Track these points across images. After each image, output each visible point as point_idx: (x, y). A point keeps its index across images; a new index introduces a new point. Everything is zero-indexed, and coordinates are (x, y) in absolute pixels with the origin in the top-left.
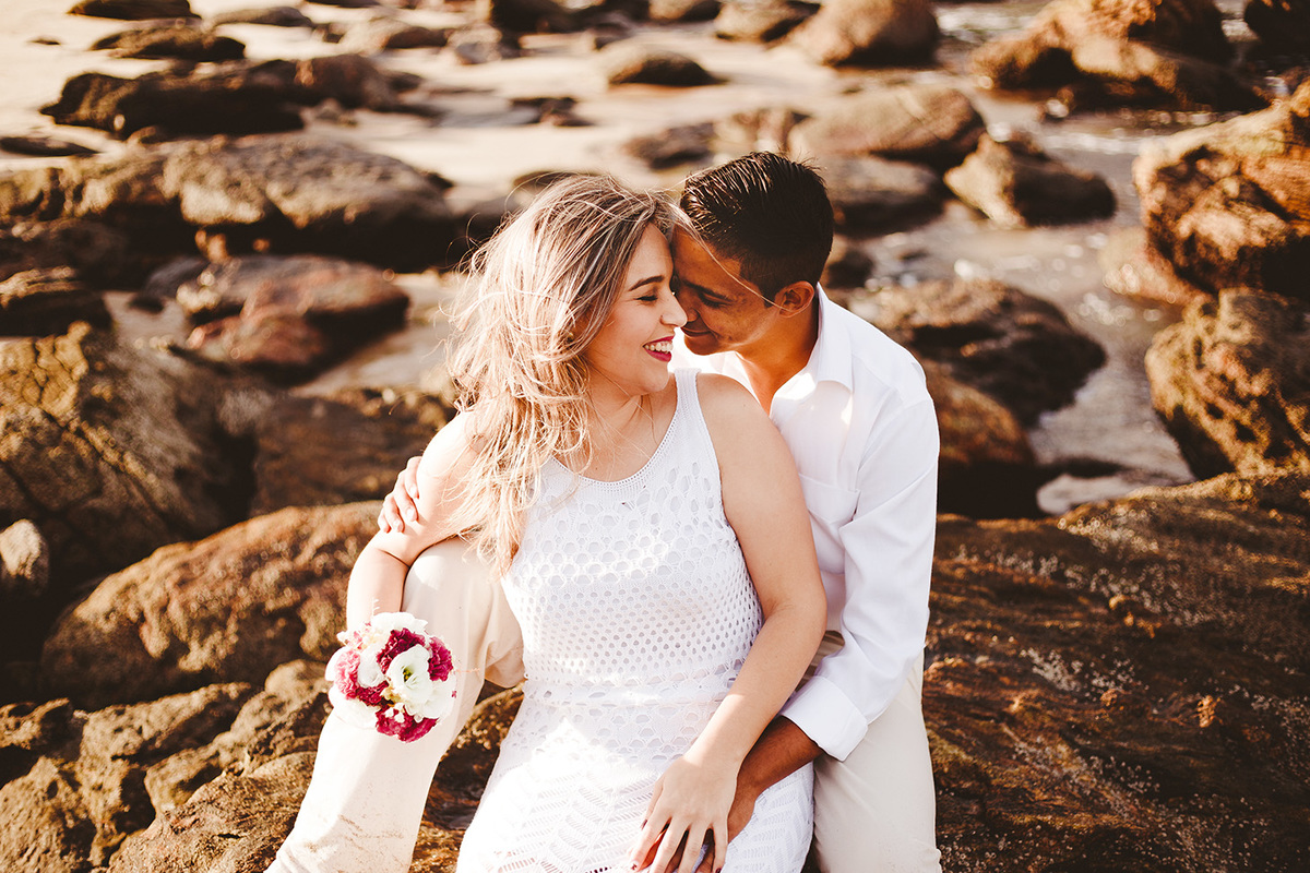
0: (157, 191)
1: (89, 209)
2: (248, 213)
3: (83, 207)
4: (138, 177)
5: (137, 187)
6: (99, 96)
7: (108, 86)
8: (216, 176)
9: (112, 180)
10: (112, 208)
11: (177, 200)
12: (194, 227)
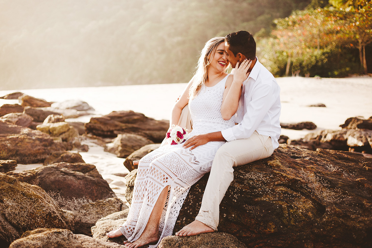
0: (343, 137)
1: (327, 141)
2: (361, 144)
3: (325, 140)
4: (340, 134)
5: (338, 136)
6: (354, 123)
7: (356, 121)
8: (357, 135)
9: (333, 134)
10: (332, 140)
11: (347, 140)
12: (349, 147)
